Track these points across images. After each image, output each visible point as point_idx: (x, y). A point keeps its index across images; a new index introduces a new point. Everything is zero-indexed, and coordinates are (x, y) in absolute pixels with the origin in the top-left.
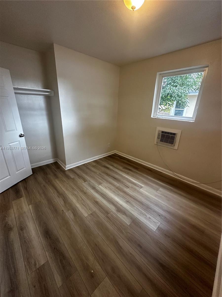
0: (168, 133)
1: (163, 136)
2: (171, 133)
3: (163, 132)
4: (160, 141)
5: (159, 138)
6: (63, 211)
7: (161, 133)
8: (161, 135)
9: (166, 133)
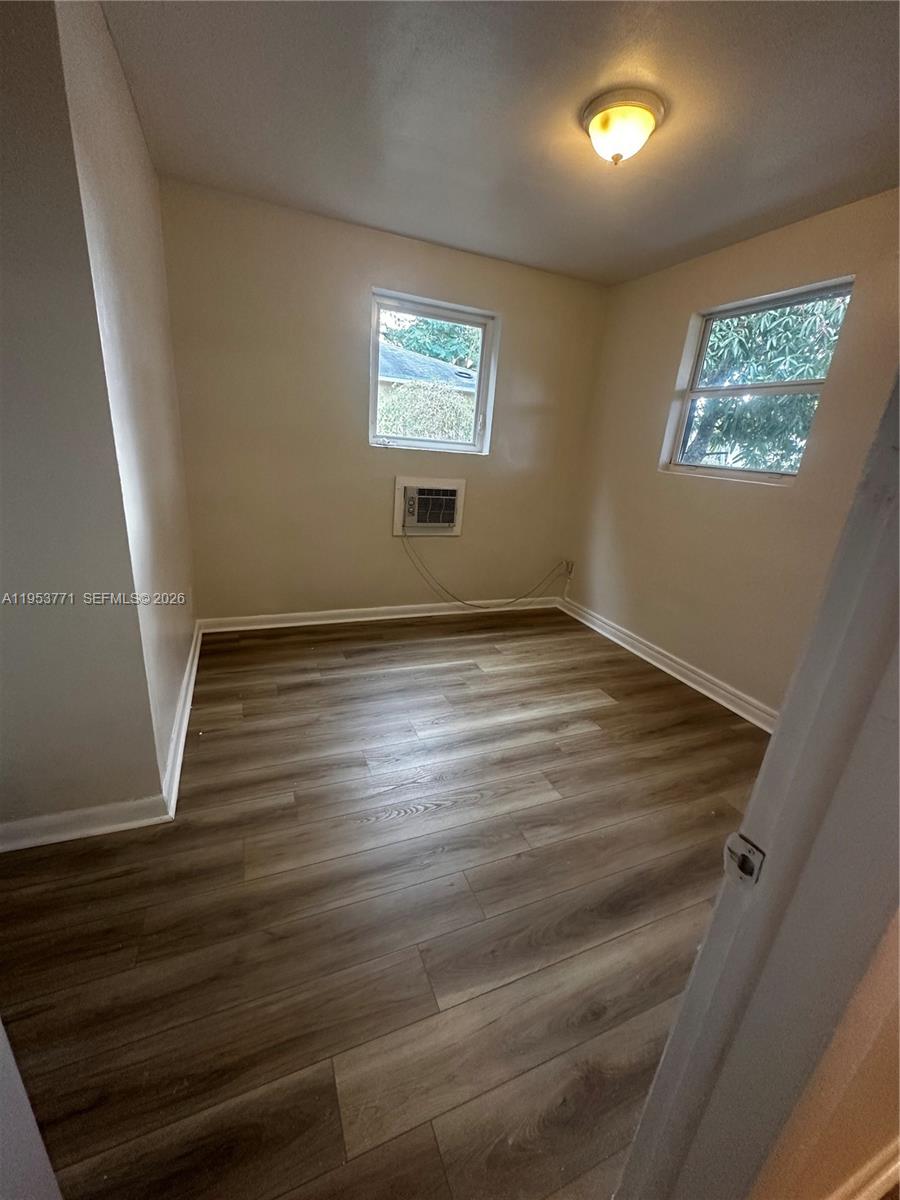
0: (438, 492)
1: (423, 504)
2: (445, 492)
3: (421, 492)
4: (418, 521)
5: (412, 513)
6: (519, 855)
7: (417, 496)
8: (417, 501)
9: (430, 492)
